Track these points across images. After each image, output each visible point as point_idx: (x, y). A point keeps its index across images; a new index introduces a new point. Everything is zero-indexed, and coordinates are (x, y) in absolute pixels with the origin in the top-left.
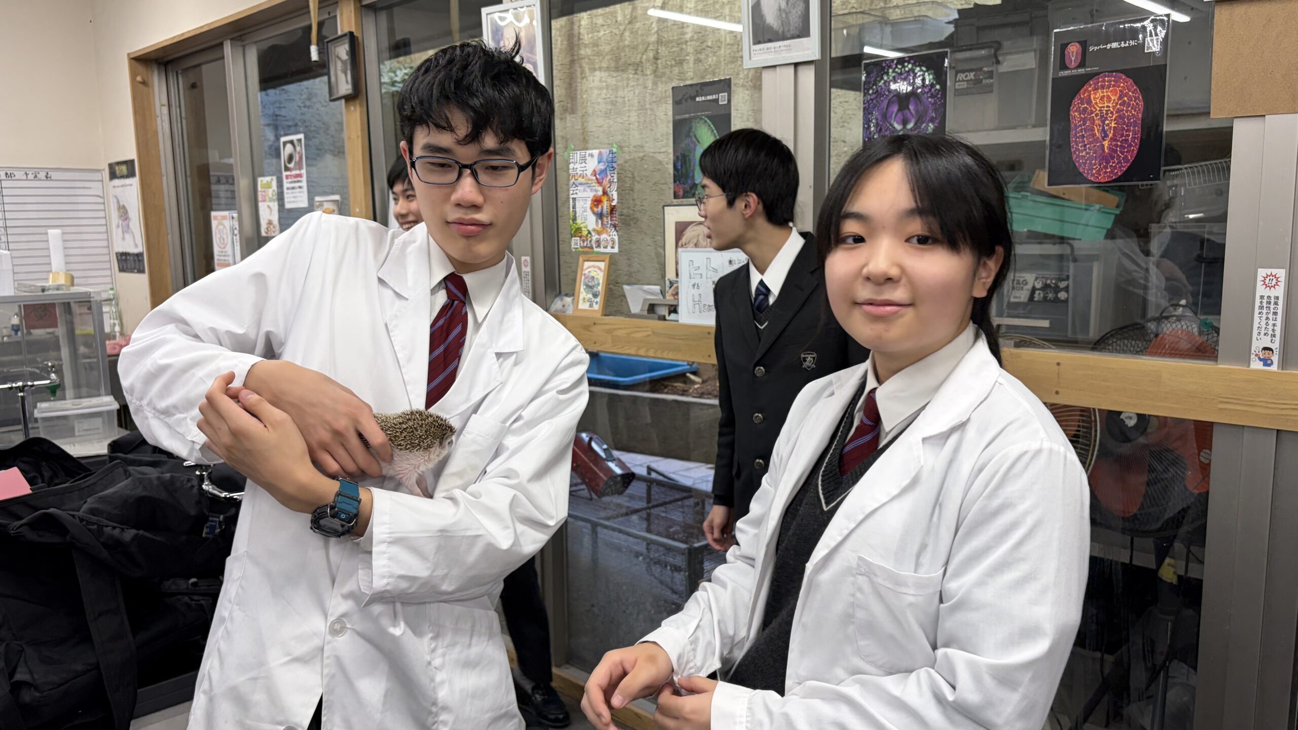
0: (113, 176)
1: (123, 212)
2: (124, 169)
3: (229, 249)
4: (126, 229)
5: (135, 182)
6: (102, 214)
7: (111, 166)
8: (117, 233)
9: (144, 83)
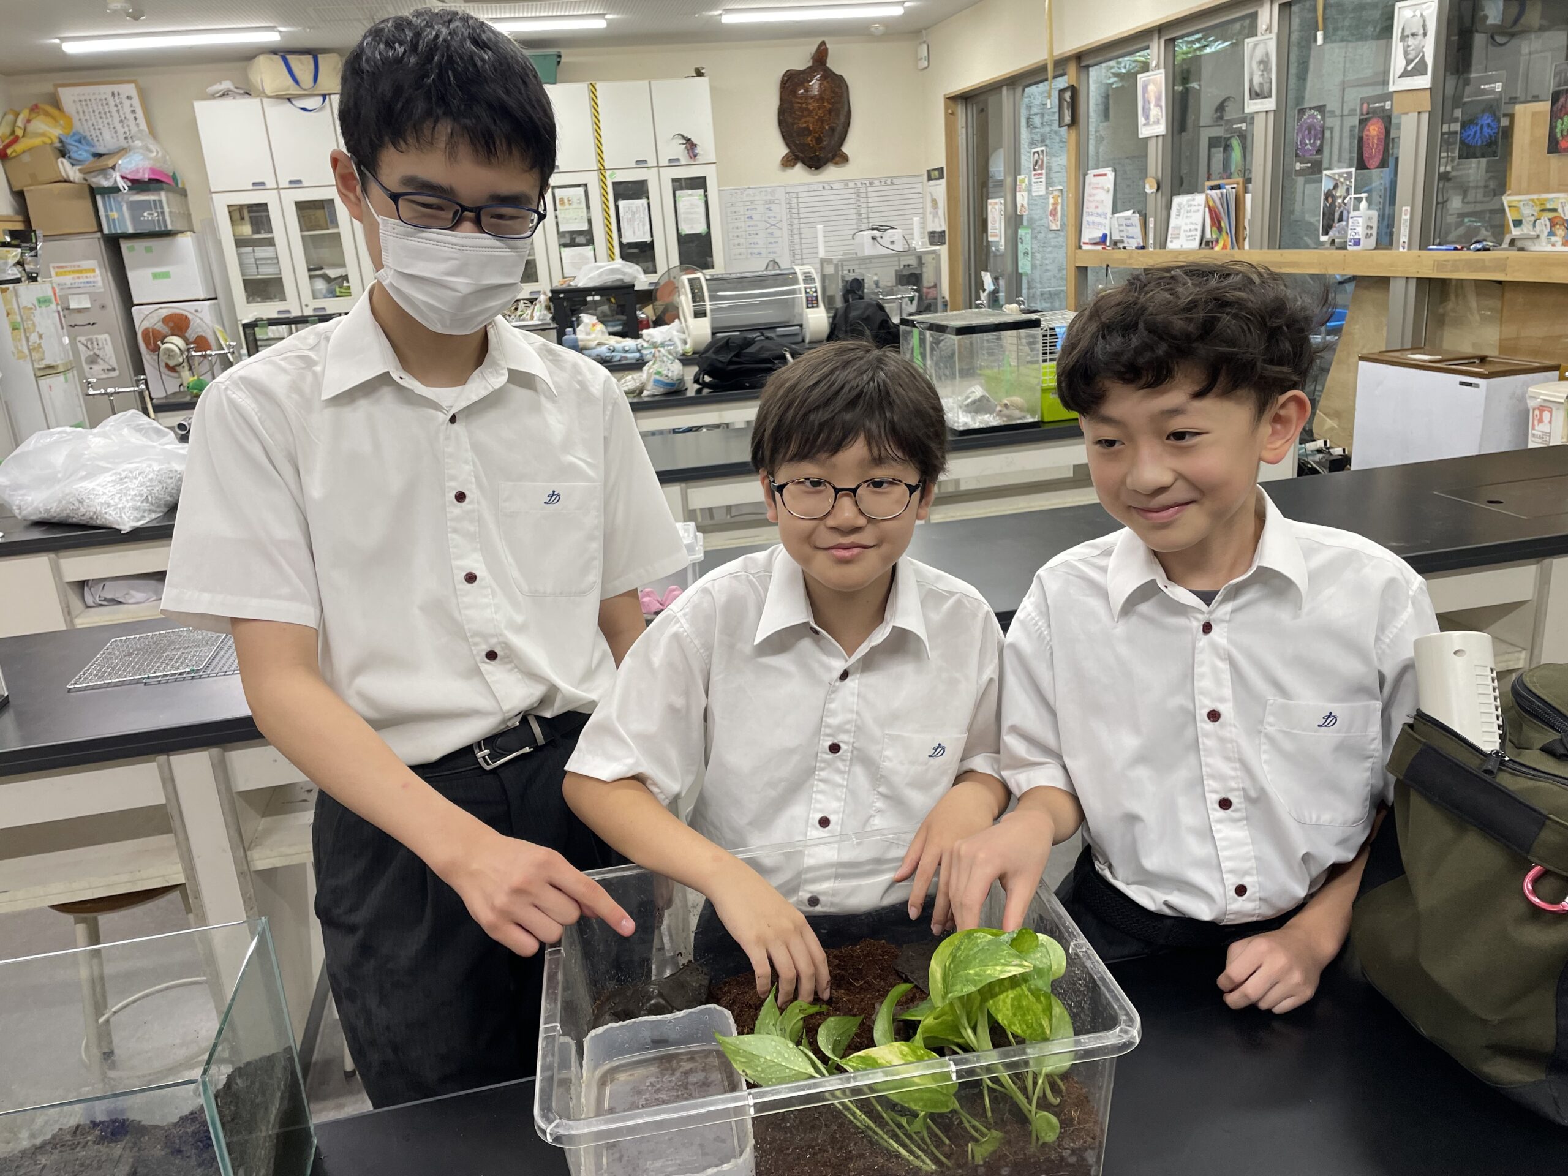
0: (930, 178)
1: (935, 202)
2: (936, 173)
3: (997, 225)
4: (935, 215)
5: (943, 182)
6: (920, 206)
7: (929, 172)
8: (929, 217)
9: (952, 114)
